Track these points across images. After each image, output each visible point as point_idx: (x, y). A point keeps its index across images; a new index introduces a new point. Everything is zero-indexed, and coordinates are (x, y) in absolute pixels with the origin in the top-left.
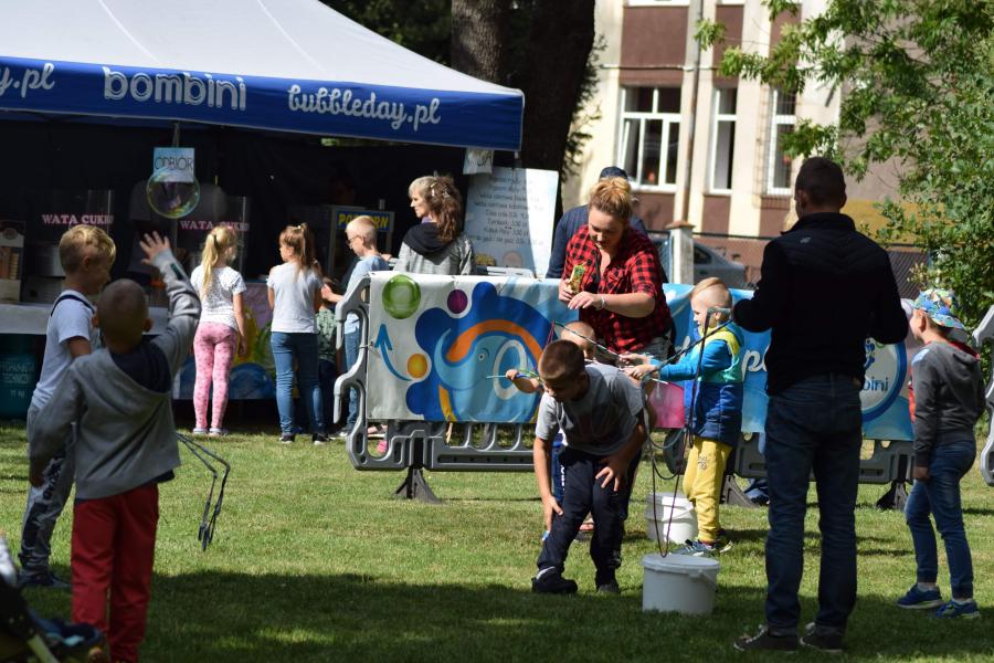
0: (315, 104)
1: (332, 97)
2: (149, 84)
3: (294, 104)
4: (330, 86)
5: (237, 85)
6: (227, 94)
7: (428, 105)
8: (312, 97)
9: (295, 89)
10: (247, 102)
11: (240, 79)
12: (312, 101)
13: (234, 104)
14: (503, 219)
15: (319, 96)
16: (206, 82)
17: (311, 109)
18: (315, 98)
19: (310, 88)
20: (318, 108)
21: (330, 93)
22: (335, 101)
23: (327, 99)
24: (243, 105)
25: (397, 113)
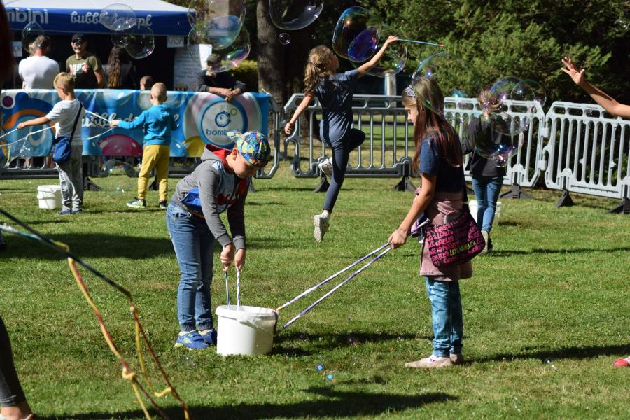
0: (85, 20)
1: (94, 16)
3: (74, 20)
4: (93, 12)
5: (44, 13)
6: (38, 17)
7: (145, 17)
8: (83, 17)
9: (75, 13)
10: (49, 20)
11: (45, 10)
12: (83, 18)
13: (42, 21)
14: (189, 67)
15: (87, 16)
16: (27, 12)
17: (83, 22)
18: (85, 18)
19: (82, 13)
20: (86, 21)
21: (93, 14)
22: (96, 18)
23: (91, 17)
24: (47, 22)
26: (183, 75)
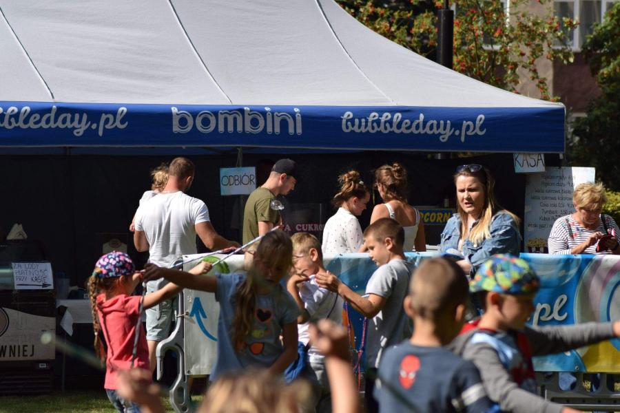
0: (366, 126)
1: (383, 119)
2: (212, 119)
3: (347, 127)
4: (381, 111)
5: (293, 115)
6: (284, 123)
7: (474, 121)
8: (363, 120)
9: (349, 114)
10: (303, 128)
11: (296, 110)
12: (363, 124)
13: (291, 131)
14: (553, 209)
15: (370, 119)
16: (264, 113)
17: (363, 130)
18: (367, 122)
19: (361, 113)
20: (369, 128)
21: (381, 116)
22: (386, 122)
23: (378, 122)
24: (299, 131)
25: (445, 129)
26: (542, 222)
